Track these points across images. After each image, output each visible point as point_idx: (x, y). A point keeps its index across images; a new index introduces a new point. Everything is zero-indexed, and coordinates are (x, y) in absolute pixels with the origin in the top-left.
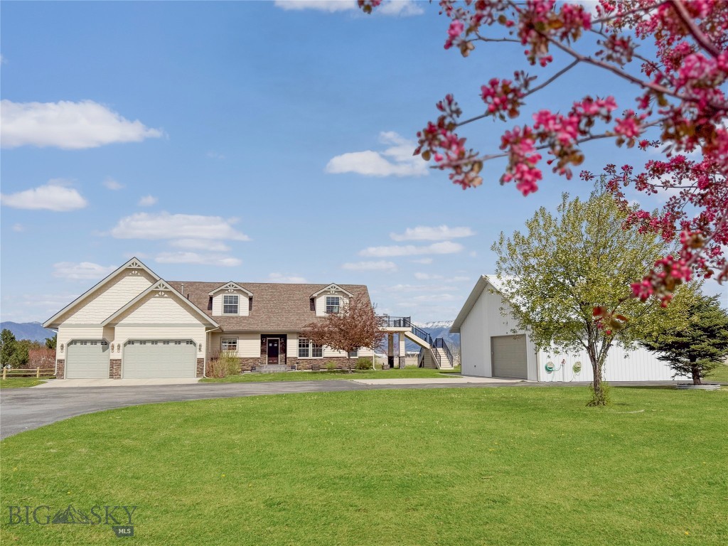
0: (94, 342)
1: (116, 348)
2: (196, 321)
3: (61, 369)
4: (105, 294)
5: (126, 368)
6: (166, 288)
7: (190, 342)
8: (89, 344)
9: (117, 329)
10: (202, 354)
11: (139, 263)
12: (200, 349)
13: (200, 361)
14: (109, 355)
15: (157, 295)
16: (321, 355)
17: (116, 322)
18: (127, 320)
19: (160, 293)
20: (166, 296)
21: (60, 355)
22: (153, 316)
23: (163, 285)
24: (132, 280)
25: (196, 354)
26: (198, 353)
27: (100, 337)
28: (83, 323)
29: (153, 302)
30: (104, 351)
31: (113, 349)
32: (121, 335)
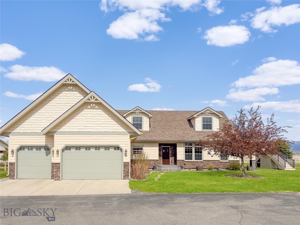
0: (38, 148)
1: (55, 153)
2: (122, 130)
3: (12, 171)
4: (46, 106)
5: (65, 170)
6: (96, 100)
7: (117, 148)
8: (34, 150)
9: (56, 136)
10: (128, 159)
11: (73, 79)
12: (126, 155)
13: (126, 165)
14: (51, 159)
15: (89, 107)
16: (201, 159)
17: (55, 130)
18: (65, 128)
19: (92, 105)
20: (97, 107)
21: (11, 159)
22: (86, 125)
23: (94, 97)
24: (68, 95)
25: (122, 159)
26: (124, 158)
27: (43, 144)
28: (29, 131)
29: (86, 113)
30: (47, 155)
31: (53, 154)
32: (59, 142)
